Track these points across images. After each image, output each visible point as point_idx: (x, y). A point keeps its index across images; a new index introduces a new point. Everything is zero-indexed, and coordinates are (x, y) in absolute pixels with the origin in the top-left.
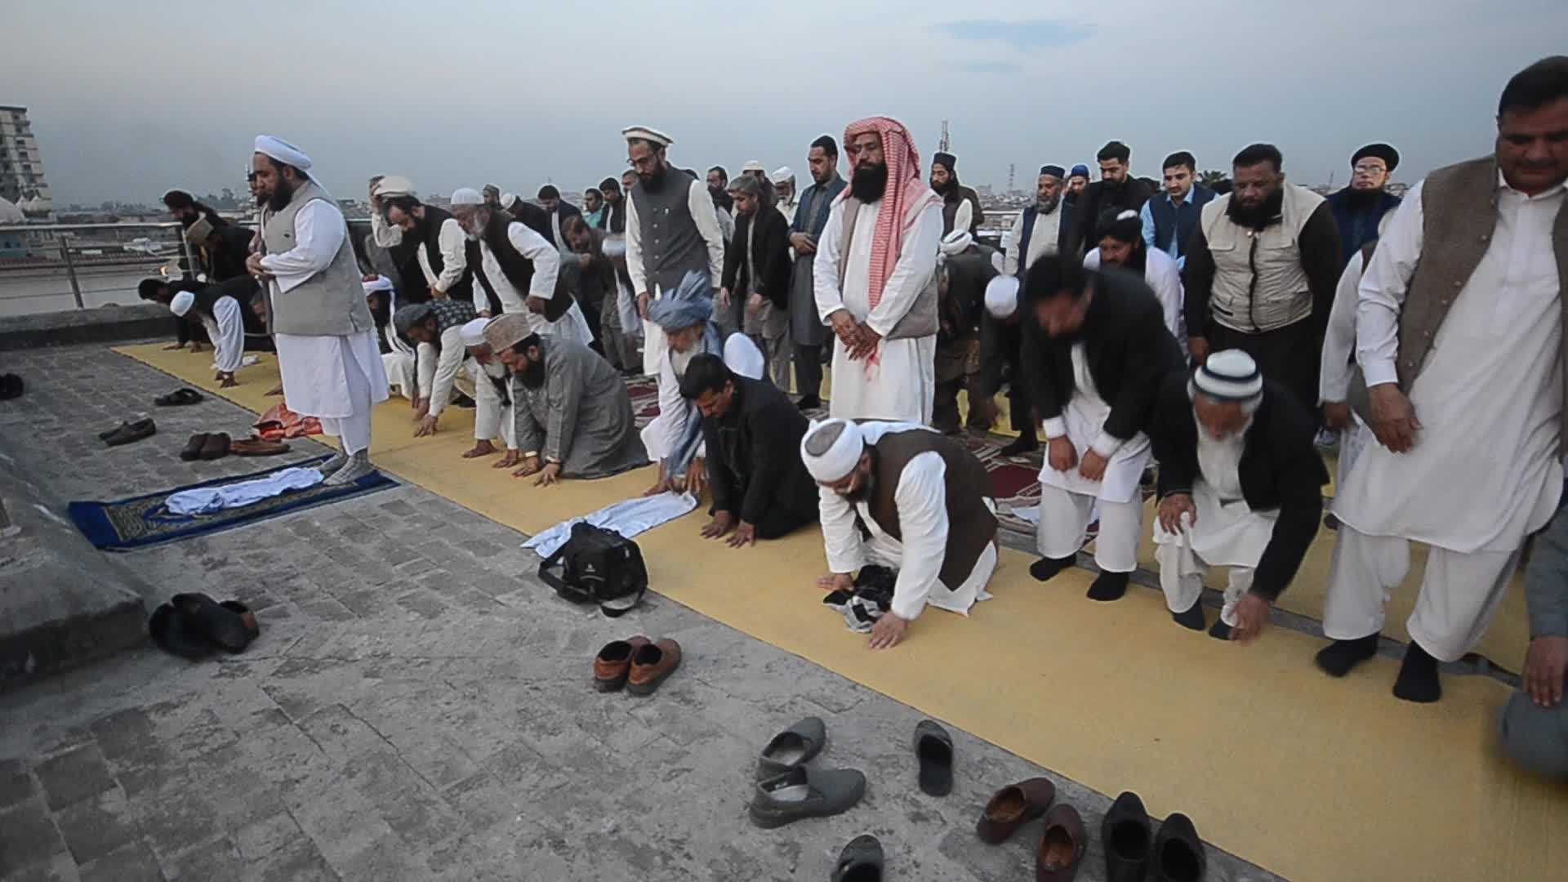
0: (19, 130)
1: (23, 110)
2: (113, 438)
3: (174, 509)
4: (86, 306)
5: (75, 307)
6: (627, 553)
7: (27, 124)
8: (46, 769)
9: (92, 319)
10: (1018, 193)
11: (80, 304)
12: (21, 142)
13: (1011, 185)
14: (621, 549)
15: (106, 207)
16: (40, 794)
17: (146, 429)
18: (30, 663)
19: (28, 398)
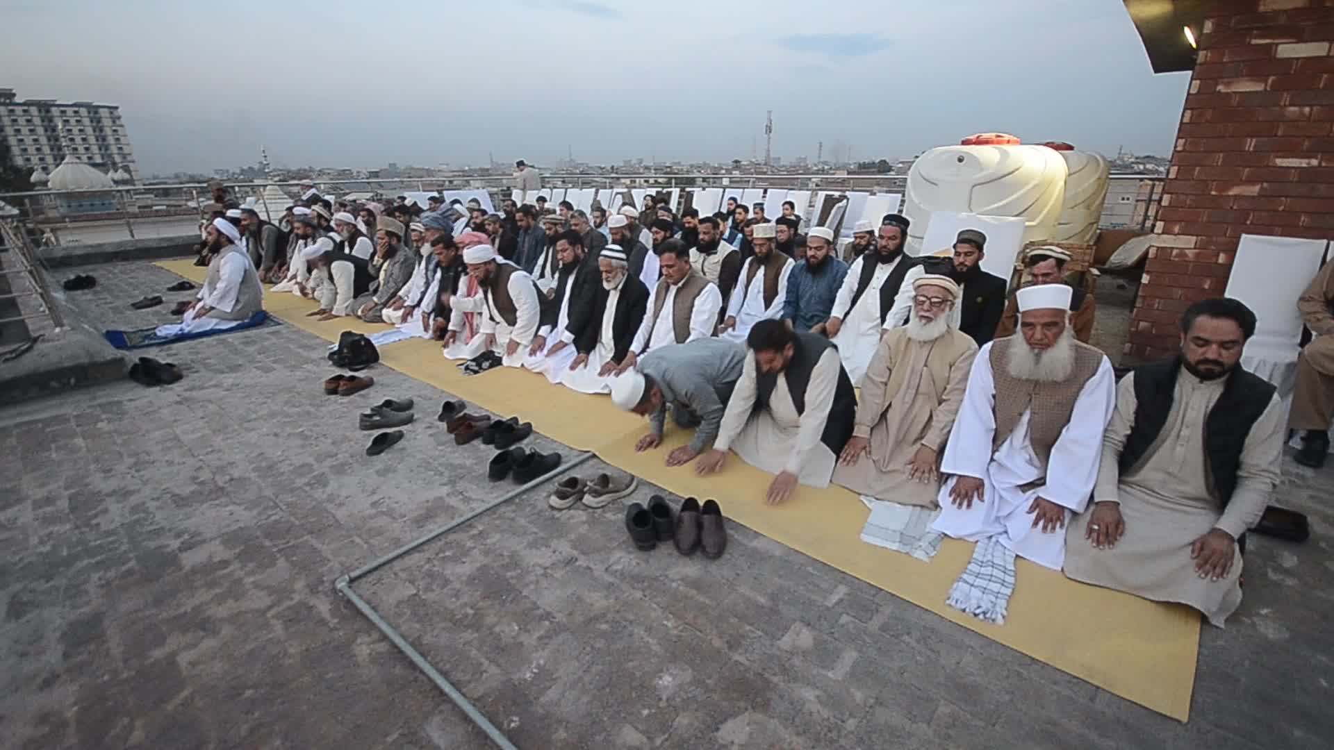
0: (114, 122)
1: (116, 108)
2: (138, 306)
3: (159, 334)
4: (137, 237)
5: (129, 238)
6: (363, 343)
7: (119, 118)
8: (76, 416)
9: (140, 245)
10: (826, 163)
11: (133, 236)
12: (115, 131)
13: (819, 157)
14: (359, 341)
15: (177, 176)
16: (73, 423)
17: (157, 301)
18: (73, 381)
19: (98, 288)
